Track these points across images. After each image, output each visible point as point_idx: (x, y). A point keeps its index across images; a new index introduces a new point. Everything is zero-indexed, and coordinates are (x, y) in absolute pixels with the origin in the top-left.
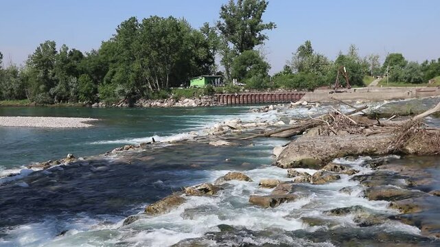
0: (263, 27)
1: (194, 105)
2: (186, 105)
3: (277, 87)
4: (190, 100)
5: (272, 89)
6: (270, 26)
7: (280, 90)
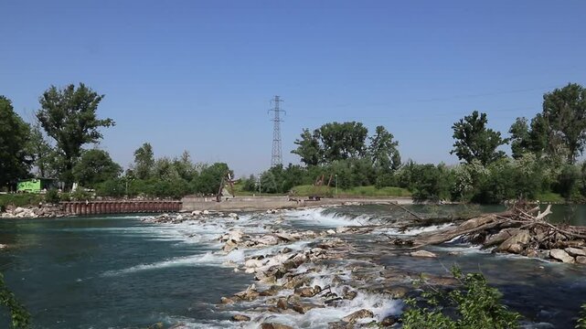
0: (97, 124)
1: (32, 214)
2: (21, 215)
3: (135, 194)
4: (26, 210)
5: (129, 197)
6: (107, 123)
7: (140, 198)
